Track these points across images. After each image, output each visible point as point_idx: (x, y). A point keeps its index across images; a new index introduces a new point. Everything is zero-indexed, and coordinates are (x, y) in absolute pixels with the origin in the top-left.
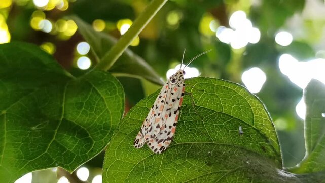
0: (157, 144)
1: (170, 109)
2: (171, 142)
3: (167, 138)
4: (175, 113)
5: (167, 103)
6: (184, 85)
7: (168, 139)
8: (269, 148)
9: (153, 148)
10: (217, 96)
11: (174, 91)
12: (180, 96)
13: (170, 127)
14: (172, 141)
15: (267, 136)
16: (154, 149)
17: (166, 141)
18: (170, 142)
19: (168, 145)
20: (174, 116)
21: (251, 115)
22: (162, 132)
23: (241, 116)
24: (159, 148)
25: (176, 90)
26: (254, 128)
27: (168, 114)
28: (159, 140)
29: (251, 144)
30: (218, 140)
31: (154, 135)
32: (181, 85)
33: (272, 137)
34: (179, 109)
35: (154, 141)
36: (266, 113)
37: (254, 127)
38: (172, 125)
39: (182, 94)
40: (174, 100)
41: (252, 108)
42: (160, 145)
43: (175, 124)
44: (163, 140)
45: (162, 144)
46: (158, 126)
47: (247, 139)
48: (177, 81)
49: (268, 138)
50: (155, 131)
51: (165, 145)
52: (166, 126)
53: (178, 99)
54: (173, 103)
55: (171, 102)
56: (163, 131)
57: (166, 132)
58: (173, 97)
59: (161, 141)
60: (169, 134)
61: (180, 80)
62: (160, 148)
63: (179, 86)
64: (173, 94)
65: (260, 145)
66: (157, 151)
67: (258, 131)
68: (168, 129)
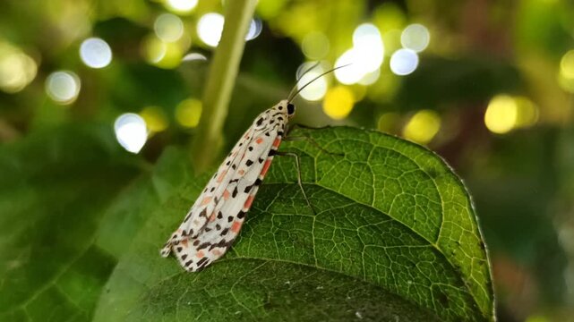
0: (196, 252)
1: (237, 180)
2: (227, 251)
3: (218, 241)
4: (247, 190)
5: (234, 167)
6: (279, 133)
7: (222, 244)
8: (461, 298)
9: (184, 257)
10: (369, 170)
11: (254, 144)
12: (264, 157)
13: (230, 219)
14: (229, 249)
15: (465, 270)
16: (187, 260)
17: (216, 248)
18: (223, 250)
19: (216, 257)
20: (242, 197)
21: (437, 218)
22: (209, 226)
23: (412, 217)
24: (196, 260)
25: (259, 141)
26: (434, 249)
27: (231, 190)
28: (201, 243)
29: (410, 282)
30: (328, 262)
31: (192, 232)
32: (274, 134)
33: (475, 274)
34: (258, 182)
35: (190, 244)
36: (470, 218)
37: (436, 246)
38: (235, 215)
39: (272, 153)
40: (249, 163)
41: (443, 204)
42: (201, 254)
43: (241, 215)
44: (209, 244)
45: (205, 252)
46: (203, 214)
47: (406, 270)
48: (264, 122)
49: (464, 276)
50: (196, 222)
51: (211, 256)
52: (220, 216)
53: (261, 161)
54: (246, 168)
55: (243, 166)
56: (212, 225)
57: (218, 227)
58: (249, 155)
59: (204, 246)
60: (225, 232)
61: (272, 122)
62: (198, 260)
63: (268, 134)
64: (251, 149)
65: (436, 288)
66: (190, 266)
67: (441, 257)
68: (224, 223)
